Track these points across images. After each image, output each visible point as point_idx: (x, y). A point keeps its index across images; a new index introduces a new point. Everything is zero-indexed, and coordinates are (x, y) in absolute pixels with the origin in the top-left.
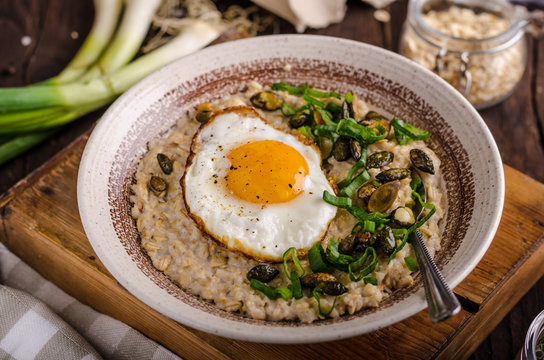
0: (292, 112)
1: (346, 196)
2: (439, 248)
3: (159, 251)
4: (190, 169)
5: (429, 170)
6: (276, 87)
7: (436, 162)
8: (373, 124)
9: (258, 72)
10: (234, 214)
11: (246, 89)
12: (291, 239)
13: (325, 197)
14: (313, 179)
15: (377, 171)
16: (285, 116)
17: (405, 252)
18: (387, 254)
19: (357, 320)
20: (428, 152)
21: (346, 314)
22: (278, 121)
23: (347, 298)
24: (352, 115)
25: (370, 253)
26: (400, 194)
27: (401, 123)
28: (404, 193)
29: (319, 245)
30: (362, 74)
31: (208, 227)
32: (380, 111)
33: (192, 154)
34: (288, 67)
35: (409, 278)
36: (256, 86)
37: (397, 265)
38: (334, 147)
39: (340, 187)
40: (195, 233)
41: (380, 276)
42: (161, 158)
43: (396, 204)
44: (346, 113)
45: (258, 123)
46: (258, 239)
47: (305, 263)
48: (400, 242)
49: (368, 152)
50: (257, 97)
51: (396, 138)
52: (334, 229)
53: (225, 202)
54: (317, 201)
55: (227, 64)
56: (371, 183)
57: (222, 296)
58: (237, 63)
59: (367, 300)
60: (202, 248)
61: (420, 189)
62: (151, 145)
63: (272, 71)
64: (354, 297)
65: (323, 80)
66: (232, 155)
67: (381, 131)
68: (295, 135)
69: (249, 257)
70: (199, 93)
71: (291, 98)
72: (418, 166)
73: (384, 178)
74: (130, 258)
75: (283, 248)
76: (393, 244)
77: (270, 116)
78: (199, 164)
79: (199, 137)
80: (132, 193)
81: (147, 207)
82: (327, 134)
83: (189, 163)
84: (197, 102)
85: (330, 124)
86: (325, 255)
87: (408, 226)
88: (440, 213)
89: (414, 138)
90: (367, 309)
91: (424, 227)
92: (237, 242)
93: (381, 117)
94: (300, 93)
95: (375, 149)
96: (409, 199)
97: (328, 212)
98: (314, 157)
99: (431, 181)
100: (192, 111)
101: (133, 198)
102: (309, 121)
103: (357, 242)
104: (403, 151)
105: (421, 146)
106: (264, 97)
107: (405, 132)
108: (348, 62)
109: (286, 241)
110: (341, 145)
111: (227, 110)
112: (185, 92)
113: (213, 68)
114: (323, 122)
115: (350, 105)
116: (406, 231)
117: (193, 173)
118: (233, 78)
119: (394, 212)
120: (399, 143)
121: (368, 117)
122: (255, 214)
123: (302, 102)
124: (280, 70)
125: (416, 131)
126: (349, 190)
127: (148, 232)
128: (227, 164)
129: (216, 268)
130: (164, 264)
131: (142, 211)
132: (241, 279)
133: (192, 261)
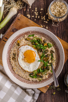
4: (18, 57)
6: (29, 36)
14: (37, 57)
15: (46, 54)
16: (31, 42)
17: (51, 69)
23: (43, 78)
28: (50, 57)
29: (38, 68)
30: (42, 33)
31: (23, 68)
33: (18, 54)
34: (31, 32)
35: (51, 73)
36: (26, 36)
38: (39, 49)
41: (47, 73)
43: (49, 60)
45: (27, 46)
46: (30, 70)
47: (36, 71)
50: (26, 39)
53: (24, 63)
55: (21, 33)
60: (22, 71)
61: (52, 55)
63: (28, 33)
70: (17, 39)
79: (19, 50)
80: (10, 60)
91: (53, 63)
94: (33, 36)
97: (39, 63)
98: (36, 51)
109: (34, 69)
114: (37, 44)
115: (41, 41)
118: (22, 35)
126: (42, 58)
127: (14, 68)
128: (24, 56)
129: (24, 74)
130: (17, 73)
131: (12, 63)
132: (28, 75)
133: (21, 73)
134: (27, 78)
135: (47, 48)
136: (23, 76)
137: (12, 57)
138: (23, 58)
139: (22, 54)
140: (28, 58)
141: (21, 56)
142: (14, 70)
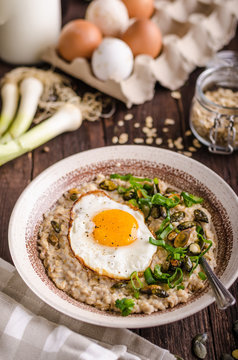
0: (124, 190)
1: (160, 239)
2: (216, 265)
3: (60, 279)
4: (71, 229)
5: (206, 221)
6: (113, 177)
7: (209, 216)
8: (171, 196)
9: (102, 168)
10: (100, 255)
11: (95, 179)
12: (133, 266)
13: (150, 241)
14: (142, 231)
15: (177, 224)
16: (120, 194)
17: (198, 270)
18: (188, 272)
19: (176, 311)
20: (203, 210)
21: (169, 307)
22: (116, 197)
23: (169, 299)
24: (158, 191)
25: (179, 272)
26: (191, 236)
27: (187, 194)
28: (193, 235)
29: (149, 268)
30: (161, 167)
32: (173, 188)
33: (71, 220)
35: (202, 284)
37: (194, 277)
38: (151, 211)
39: (157, 233)
40: (79, 266)
41: (186, 284)
42: (53, 223)
43: (189, 242)
44: (155, 190)
45: (106, 199)
46: (116, 268)
47: (142, 279)
48: (195, 264)
49: (171, 213)
50: (103, 183)
51: (185, 203)
52: (156, 259)
53: (94, 247)
54: (146, 243)
56: (174, 231)
57: (99, 302)
58: (89, 164)
59: (180, 299)
60: (84, 274)
61: (201, 232)
62: (46, 215)
63: (109, 167)
64: (173, 298)
65: (139, 171)
66: (95, 220)
67: (176, 200)
68: (128, 205)
69: (111, 279)
70: (69, 183)
71: (122, 183)
72: (199, 219)
73: (181, 227)
74: (44, 283)
75: (130, 272)
76: (191, 266)
77: (111, 194)
78: (77, 227)
79: (74, 211)
80: (39, 245)
81: (49, 253)
82: (146, 203)
83: (70, 225)
84: (69, 188)
85: (147, 198)
86: (153, 274)
87: (198, 254)
88: (214, 245)
89: (195, 203)
90: (181, 304)
91: (206, 254)
92: (104, 271)
93: (174, 191)
94: (127, 179)
95: (174, 210)
96: (196, 239)
97: (153, 249)
99: (207, 227)
100: (66, 194)
101: (40, 248)
102: (134, 196)
103: (171, 266)
104: (190, 211)
105: (199, 207)
106: (107, 183)
107: (190, 199)
108: (152, 160)
109: (130, 267)
110: (155, 210)
111: (88, 193)
112: (61, 183)
113: (76, 167)
114: (142, 196)
115: (157, 186)
116: (197, 258)
117: (74, 232)
118: (87, 173)
119: (189, 246)
120: (187, 206)
121: (167, 192)
122: (112, 253)
123: (129, 185)
124: (114, 166)
125: (196, 198)
126: (162, 236)
127: (52, 268)
128: (92, 225)
129: (93, 286)
130: (63, 285)
131: (46, 255)
132: (108, 291)
133: (79, 282)
134: (105, 302)
135: (181, 208)
136: (87, 296)
137: (45, 236)
138: (90, 231)
139: (87, 220)
140: (107, 232)
141: (83, 226)
142: (54, 275)
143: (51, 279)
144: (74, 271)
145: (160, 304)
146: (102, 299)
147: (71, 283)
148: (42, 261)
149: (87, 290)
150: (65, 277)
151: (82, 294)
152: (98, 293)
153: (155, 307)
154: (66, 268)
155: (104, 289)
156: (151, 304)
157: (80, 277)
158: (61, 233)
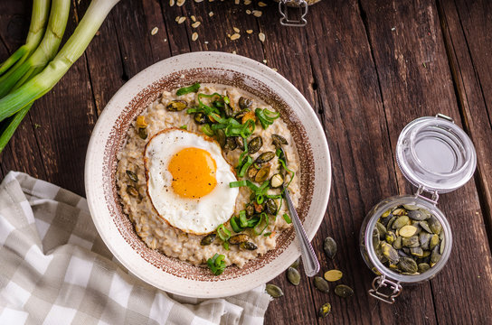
0: (194, 110)
2: (300, 196)
3: (149, 237)
4: (149, 183)
5: (285, 143)
8: (245, 116)
10: (184, 210)
11: (161, 97)
12: (219, 218)
13: (231, 185)
15: (255, 156)
16: (191, 114)
17: (282, 210)
18: (273, 214)
22: (187, 119)
23: (259, 251)
25: (264, 216)
26: (272, 166)
28: (274, 163)
29: (234, 215)
31: (172, 224)
34: (183, 76)
36: (168, 96)
37: (280, 219)
41: (272, 228)
42: (129, 172)
43: (271, 174)
44: (227, 111)
45: (178, 133)
46: (201, 225)
47: (229, 227)
50: (170, 106)
51: (261, 123)
54: (227, 188)
55: (145, 87)
56: (254, 167)
60: (172, 233)
61: (282, 156)
63: (174, 81)
64: (262, 250)
66: (170, 168)
70: (134, 110)
71: (190, 97)
72: (278, 143)
73: (260, 161)
75: (216, 225)
76: (275, 209)
77: (181, 117)
78: (154, 179)
79: (147, 155)
80: (120, 197)
81: (132, 209)
83: (147, 177)
84: (135, 115)
87: (280, 187)
90: (270, 253)
91: (291, 186)
98: (216, 147)
99: (287, 149)
100: (134, 123)
101: (122, 202)
103: (255, 211)
104: (267, 134)
106: (175, 105)
108: (219, 67)
109: (216, 219)
110: (231, 141)
112: (126, 114)
113: (138, 92)
114: (215, 122)
115: (229, 105)
117: (153, 187)
118: (151, 93)
119: (270, 180)
120: (264, 128)
121: (240, 104)
122: (194, 209)
126: (243, 173)
127: (139, 227)
128: (170, 177)
129: (184, 242)
130: (154, 245)
131: (130, 211)
132: (198, 248)
133: (169, 241)
134: (197, 258)
135: (258, 130)
136: (180, 254)
137: (124, 186)
138: (169, 184)
139: (163, 168)
140: (188, 179)
141: (160, 177)
142: (142, 235)
143: (140, 238)
144: (161, 229)
145: (249, 255)
146: (194, 255)
147: (160, 241)
148: (128, 216)
149: (178, 248)
150: (153, 235)
151: (173, 252)
152: (189, 249)
153: (246, 259)
154: (153, 226)
155: (194, 246)
156: (242, 257)
157: (169, 234)
158: (139, 183)
